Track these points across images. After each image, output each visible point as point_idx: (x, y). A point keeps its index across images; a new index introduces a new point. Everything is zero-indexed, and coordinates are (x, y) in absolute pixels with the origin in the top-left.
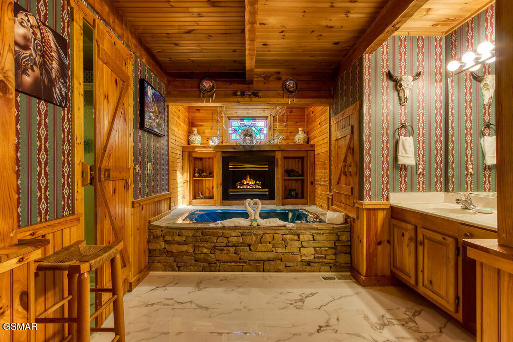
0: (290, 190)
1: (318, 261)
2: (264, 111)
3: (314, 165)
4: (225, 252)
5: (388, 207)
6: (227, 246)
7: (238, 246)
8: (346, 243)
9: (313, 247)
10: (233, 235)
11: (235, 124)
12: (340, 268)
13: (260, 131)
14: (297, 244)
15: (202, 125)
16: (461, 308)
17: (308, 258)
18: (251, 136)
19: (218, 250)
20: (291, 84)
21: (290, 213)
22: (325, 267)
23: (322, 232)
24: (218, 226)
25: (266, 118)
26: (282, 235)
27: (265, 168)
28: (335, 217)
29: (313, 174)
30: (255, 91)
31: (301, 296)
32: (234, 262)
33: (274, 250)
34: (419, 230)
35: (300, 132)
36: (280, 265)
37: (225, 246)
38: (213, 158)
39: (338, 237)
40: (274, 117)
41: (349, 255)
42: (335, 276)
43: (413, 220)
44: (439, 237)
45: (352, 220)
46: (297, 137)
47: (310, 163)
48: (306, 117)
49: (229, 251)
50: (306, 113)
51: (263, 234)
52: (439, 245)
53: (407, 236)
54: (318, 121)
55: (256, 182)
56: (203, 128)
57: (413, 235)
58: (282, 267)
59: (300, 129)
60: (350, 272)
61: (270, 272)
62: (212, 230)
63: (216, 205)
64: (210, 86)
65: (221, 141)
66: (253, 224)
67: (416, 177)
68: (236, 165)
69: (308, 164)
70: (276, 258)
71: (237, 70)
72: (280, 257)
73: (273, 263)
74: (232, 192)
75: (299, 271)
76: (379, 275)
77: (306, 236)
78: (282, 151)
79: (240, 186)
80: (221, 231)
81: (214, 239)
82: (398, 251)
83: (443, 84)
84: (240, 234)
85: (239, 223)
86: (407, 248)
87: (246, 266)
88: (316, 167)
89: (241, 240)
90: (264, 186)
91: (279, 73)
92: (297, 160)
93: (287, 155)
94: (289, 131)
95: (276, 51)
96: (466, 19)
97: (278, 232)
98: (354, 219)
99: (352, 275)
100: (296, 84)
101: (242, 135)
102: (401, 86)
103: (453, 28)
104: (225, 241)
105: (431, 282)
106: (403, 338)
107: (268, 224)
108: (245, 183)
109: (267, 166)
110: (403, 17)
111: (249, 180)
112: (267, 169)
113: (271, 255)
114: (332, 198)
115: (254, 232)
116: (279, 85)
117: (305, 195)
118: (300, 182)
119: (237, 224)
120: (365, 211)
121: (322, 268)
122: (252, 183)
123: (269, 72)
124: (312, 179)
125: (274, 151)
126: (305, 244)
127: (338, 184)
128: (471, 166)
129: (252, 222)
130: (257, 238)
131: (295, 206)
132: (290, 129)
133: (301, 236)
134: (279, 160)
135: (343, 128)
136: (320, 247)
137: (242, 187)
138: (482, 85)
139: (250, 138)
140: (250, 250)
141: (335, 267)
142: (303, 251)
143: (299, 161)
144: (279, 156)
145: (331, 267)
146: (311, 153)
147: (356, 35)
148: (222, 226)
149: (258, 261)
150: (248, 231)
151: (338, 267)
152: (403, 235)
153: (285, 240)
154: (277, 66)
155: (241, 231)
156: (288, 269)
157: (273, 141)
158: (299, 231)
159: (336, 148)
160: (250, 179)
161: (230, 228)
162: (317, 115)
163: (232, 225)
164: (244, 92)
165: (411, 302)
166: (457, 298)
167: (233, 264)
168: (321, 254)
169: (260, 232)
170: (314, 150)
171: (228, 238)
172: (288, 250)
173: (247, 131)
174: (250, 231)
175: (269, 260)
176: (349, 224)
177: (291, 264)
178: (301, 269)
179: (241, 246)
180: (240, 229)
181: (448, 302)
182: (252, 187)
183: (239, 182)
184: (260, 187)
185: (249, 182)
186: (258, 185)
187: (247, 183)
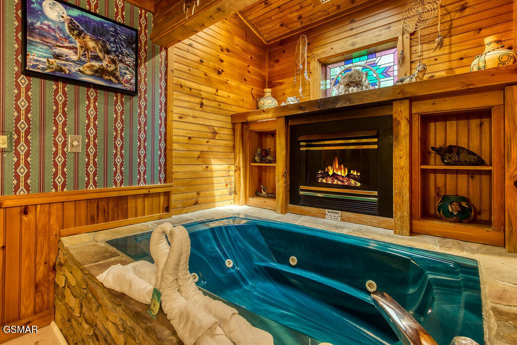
2: (388, 28)
13: (386, 73)
15: (281, 84)
18: (358, 84)
40: (411, 34)
55: (349, 172)
56: (282, 87)
68: (311, 141)
69: (505, 128)
74: (305, 190)
78: (412, 99)
79: (323, 178)
90: (366, 183)
93: (429, 109)
101: (342, 87)
108: (331, 173)
109: (376, 140)
111: (337, 166)
112: (376, 147)
122: (342, 173)
125: (391, 104)
134: (404, 122)
137: (324, 181)
144: (401, 112)
160: (340, 164)
182: (341, 181)
183: (320, 172)
184: (359, 184)
185: (337, 172)
186: (355, 179)
187: (334, 174)
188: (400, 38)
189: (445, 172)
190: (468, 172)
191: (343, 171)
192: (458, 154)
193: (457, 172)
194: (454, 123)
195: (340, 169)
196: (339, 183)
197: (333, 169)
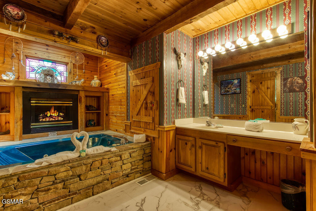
0: (90, 120)
1: (133, 171)
2: (65, 57)
3: (108, 102)
4: (52, 191)
5: (175, 128)
6: (54, 183)
7: (67, 180)
8: (149, 155)
9: (130, 162)
10: (62, 171)
11: (34, 64)
12: (146, 172)
13: (61, 74)
14: (120, 163)
16: (226, 179)
17: (127, 172)
18: (52, 76)
19: (42, 191)
20: (104, 39)
21: (96, 138)
22: (138, 174)
23: (135, 150)
24: (42, 165)
25: (66, 64)
26: (108, 158)
27: (70, 104)
28: (140, 138)
29: (108, 109)
30: (74, 37)
31: (137, 206)
32: (62, 198)
33: (102, 173)
34: (197, 140)
35: (95, 79)
36: (107, 184)
37: (51, 185)
38: (9, 93)
39: (145, 151)
40: (74, 64)
41: (150, 162)
42: (145, 179)
43: (192, 135)
44: (214, 143)
45: (152, 138)
46: (93, 81)
47: (106, 100)
48: (99, 69)
49: (57, 188)
50: (99, 66)
51: (93, 162)
52: (213, 147)
53: (189, 144)
54: (113, 72)
55: (59, 114)
57: (194, 143)
58: (108, 186)
59: (95, 76)
60: (151, 172)
61: (99, 193)
62: (34, 172)
63: (14, 140)
64: (18, 13)
65: (17, 77)
66: (82, 155)
67: (184, 110)
68: (39, 101)
69: (104, 102)
70: (104, 179)
71: (53, 10)
72: (107, 177)
73: (101, 184)
74: (34, 125)
75: (122, 184)
76: (171, 170)
77: (126, 156)
78: (85, 91)
79: (43, 118)
80: (46, 171)
81: (37, 181)
82: (182, 153)
83: (192, 62)
84: (69, 168)
85: (68, 157)
86: (189, 151)
87: (75, 197)
88: (110, 104)
89: (71, 173)
90: (66, 118)
91: (94, 28)
92: (93, 98)
93: (88, 94)
94: (86, 77)
95: (102, 7)
96: (204, 32)
97: (106, 157)
98: (154, 138)
99: (152, 174)
100: (107, 41)
101: (43, 75)
102: (180, 58)
103: (198, 35)
104: (52, 179)
105: (207, 168)
106: (212, 209)
107: (96, 152)
108: (49, 115)
109: (72, 102)
110: (199, 16)
111: (53, 111)
112: (72, 105)
113: (100, 179)
114: (130, 125)
115: (84, 163)
116: (94, 37)
117: (101, 123)
118: (95, 114)
119: (65, 158)
120: (165, 132)
121: (136, 176)
123: (85, 24)
124: (107, 112)
125: (78, 91)
126: (125, 162)
127: (137, 115)
128: (200, 105)
129: (80, 153)
130: (87, 167)
131: (95, 132)
132: (87, 75)
133: (123, 156)
134: (83, 98)
135: (142, 79)
136: (134, 161)
137: (44, 120)
138: (203, 66)
139: (51, 78)
140: (80, 180)
141: (143, 172)
142: (124, 167)
143: (95, 99)
144: (82, 94)
145: (140, 173)
146: (107, 94)
147: (159, 19)
148: (48, 164)
149: (88, 188)
150: (77, 163)
151: (145, 172)
152: (186, 144)
153: (110, 163)
154: (94, 21)
155: (70, 165)
156: (113, 185)
157: (75, 83)
158: (121, 153)
159: (135, 91)
161: (57, 164)
162: (112, 68)
163: (60, 160)
164: (62, 34)
165: (192, 182)
166: (225, 174)
167: (62, 200)
168: (135, 166)
169: (90, 161)
170: (108, 92)
171: (55, 175)
172: (113, 170)
173: (49, 71)
174: (80, 162)
175: (98, 183)
176: (150, 142)
177: (116, 180)
178: (123, 182)
179: (71, 179)
180: (69, 163)
181: (219, 178)
182: (54, 119)
183: (41, 115)
184: (62, 119)
185: (52, 114)
186: (61, 117)
187: (51, 115)
188: (70, 63)
189: (88, 113)
190: (92, 112)
191: (56, 114)
192: (92, 107)
193: (90, 113)
194: (89, 98)
195: (54, 112)
196: (53, 120)
197: (50, 113)
